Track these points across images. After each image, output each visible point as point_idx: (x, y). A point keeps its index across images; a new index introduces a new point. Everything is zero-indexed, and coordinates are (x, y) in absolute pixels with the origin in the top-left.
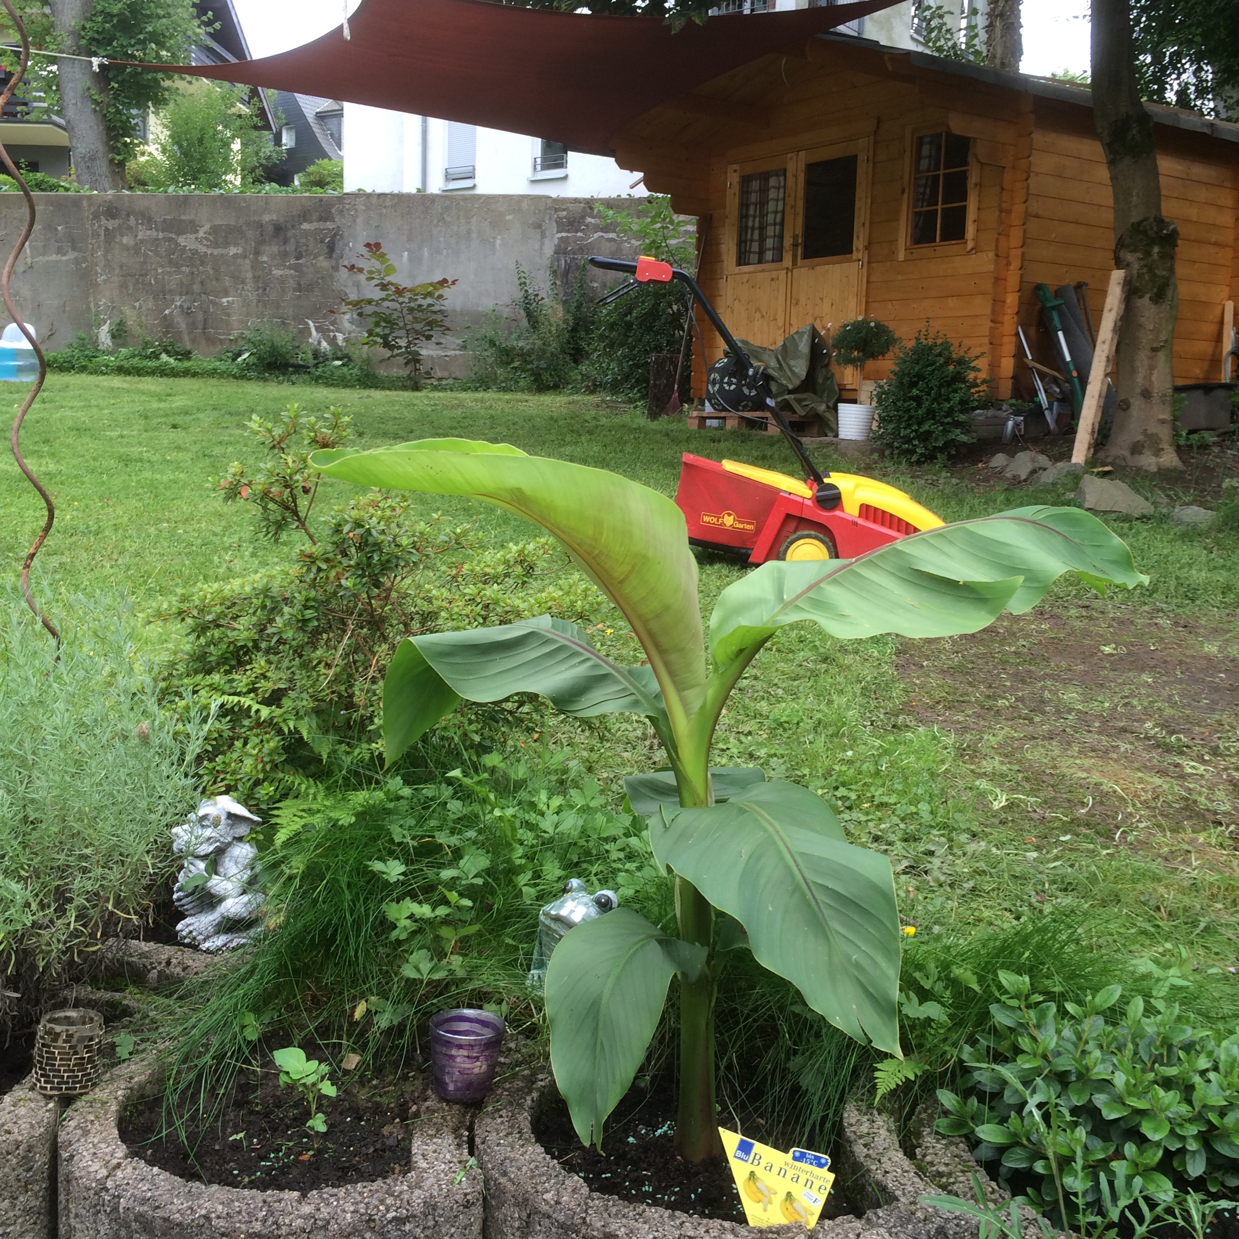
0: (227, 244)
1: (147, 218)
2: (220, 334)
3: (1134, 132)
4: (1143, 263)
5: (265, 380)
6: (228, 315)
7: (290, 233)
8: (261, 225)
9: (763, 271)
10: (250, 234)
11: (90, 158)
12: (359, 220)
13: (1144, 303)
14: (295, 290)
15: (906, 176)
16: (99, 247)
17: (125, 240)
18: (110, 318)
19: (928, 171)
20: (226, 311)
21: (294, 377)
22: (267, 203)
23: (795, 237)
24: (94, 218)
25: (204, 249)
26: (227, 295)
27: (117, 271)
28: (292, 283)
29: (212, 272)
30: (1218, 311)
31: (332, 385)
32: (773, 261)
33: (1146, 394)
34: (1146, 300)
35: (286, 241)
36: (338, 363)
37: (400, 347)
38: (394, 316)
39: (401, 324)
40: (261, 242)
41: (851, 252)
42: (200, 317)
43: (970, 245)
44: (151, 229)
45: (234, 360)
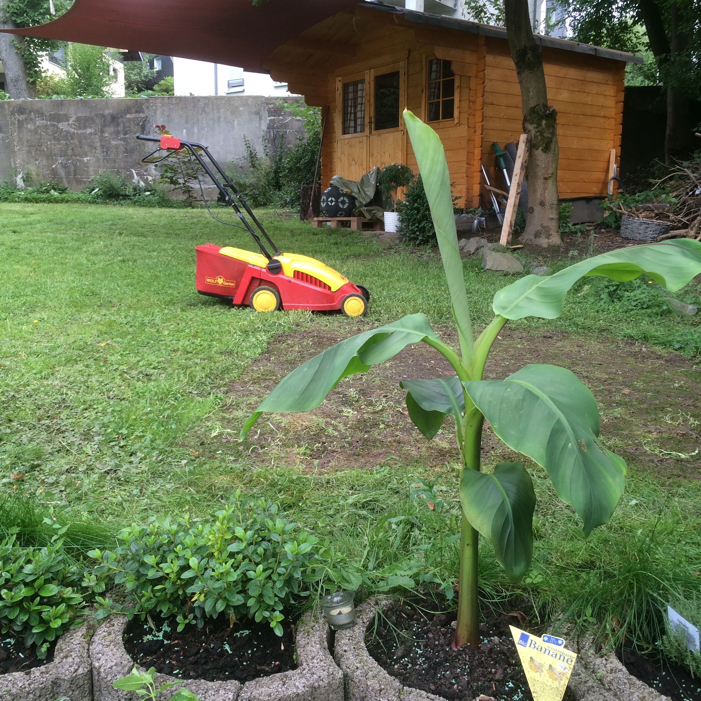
0: (85, 127)
1: (40, 114)
2: (83, 178)
3: (529, 55)
4: (537, 130)
5: (107, 204)
6: (87, 167)
7: (120, 120)
8: (103, 116)
9: (355, 137)
10: (98, 121)
11: (16, 80)
12: (158, 112)
13: (539, 153)
14: (124, 152)
15: (424, 83)
16: (15, 131)
17: (29, 126)
18: (22, 171)
19: (436, 79)
20: (86, 165)
21: (122, 202)
22: (106, 104)
23: (370, 118)
24: (11, 115)
25: (73, 130)
26: (86, 156)
27: (25, 144)
28: (122, 149)
29: (77, 143)
30: (607, 155)
31: (143, 206)
32: (361, 132)
33: (542, 204)
34: (540, 151)
35: (118, 125)
36: (148, 193)
37: (180, 184)
38: (176, 166)
39: (180, 171)
40: (104, 126)
41: (398, 126)
42: (72, 169)
43: (456, 121)
44: (43, 120)
45: (90, 192)
